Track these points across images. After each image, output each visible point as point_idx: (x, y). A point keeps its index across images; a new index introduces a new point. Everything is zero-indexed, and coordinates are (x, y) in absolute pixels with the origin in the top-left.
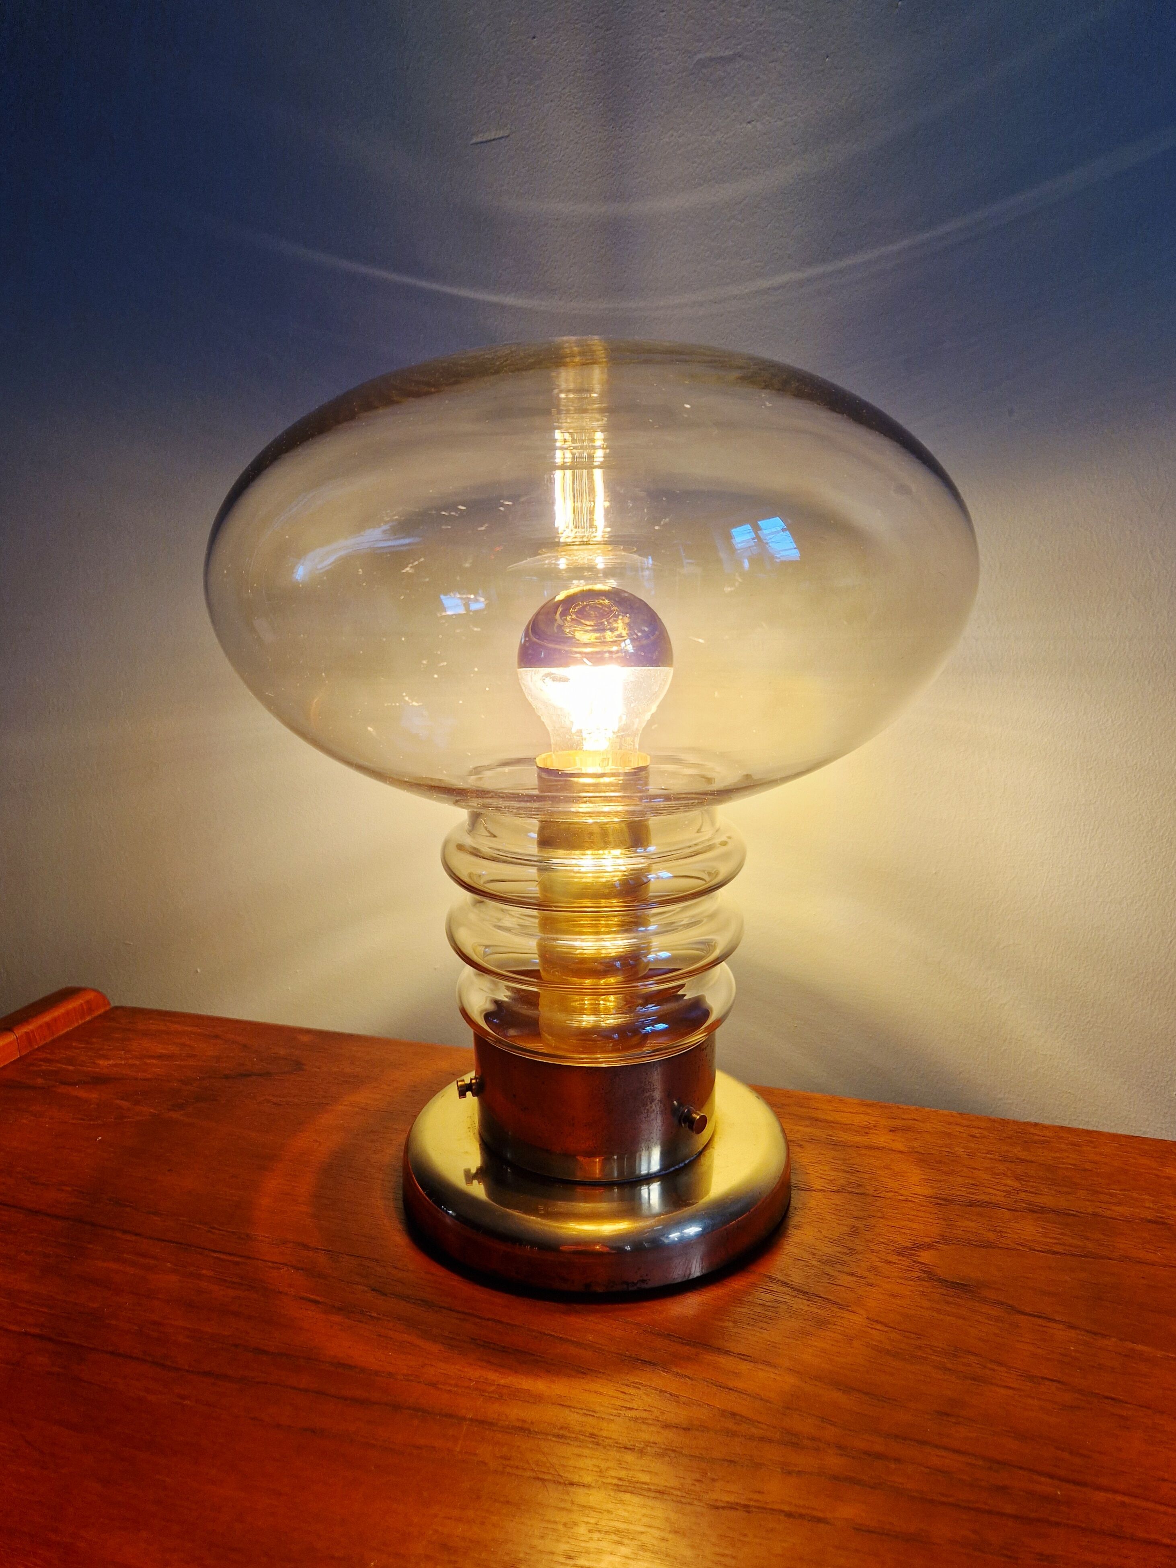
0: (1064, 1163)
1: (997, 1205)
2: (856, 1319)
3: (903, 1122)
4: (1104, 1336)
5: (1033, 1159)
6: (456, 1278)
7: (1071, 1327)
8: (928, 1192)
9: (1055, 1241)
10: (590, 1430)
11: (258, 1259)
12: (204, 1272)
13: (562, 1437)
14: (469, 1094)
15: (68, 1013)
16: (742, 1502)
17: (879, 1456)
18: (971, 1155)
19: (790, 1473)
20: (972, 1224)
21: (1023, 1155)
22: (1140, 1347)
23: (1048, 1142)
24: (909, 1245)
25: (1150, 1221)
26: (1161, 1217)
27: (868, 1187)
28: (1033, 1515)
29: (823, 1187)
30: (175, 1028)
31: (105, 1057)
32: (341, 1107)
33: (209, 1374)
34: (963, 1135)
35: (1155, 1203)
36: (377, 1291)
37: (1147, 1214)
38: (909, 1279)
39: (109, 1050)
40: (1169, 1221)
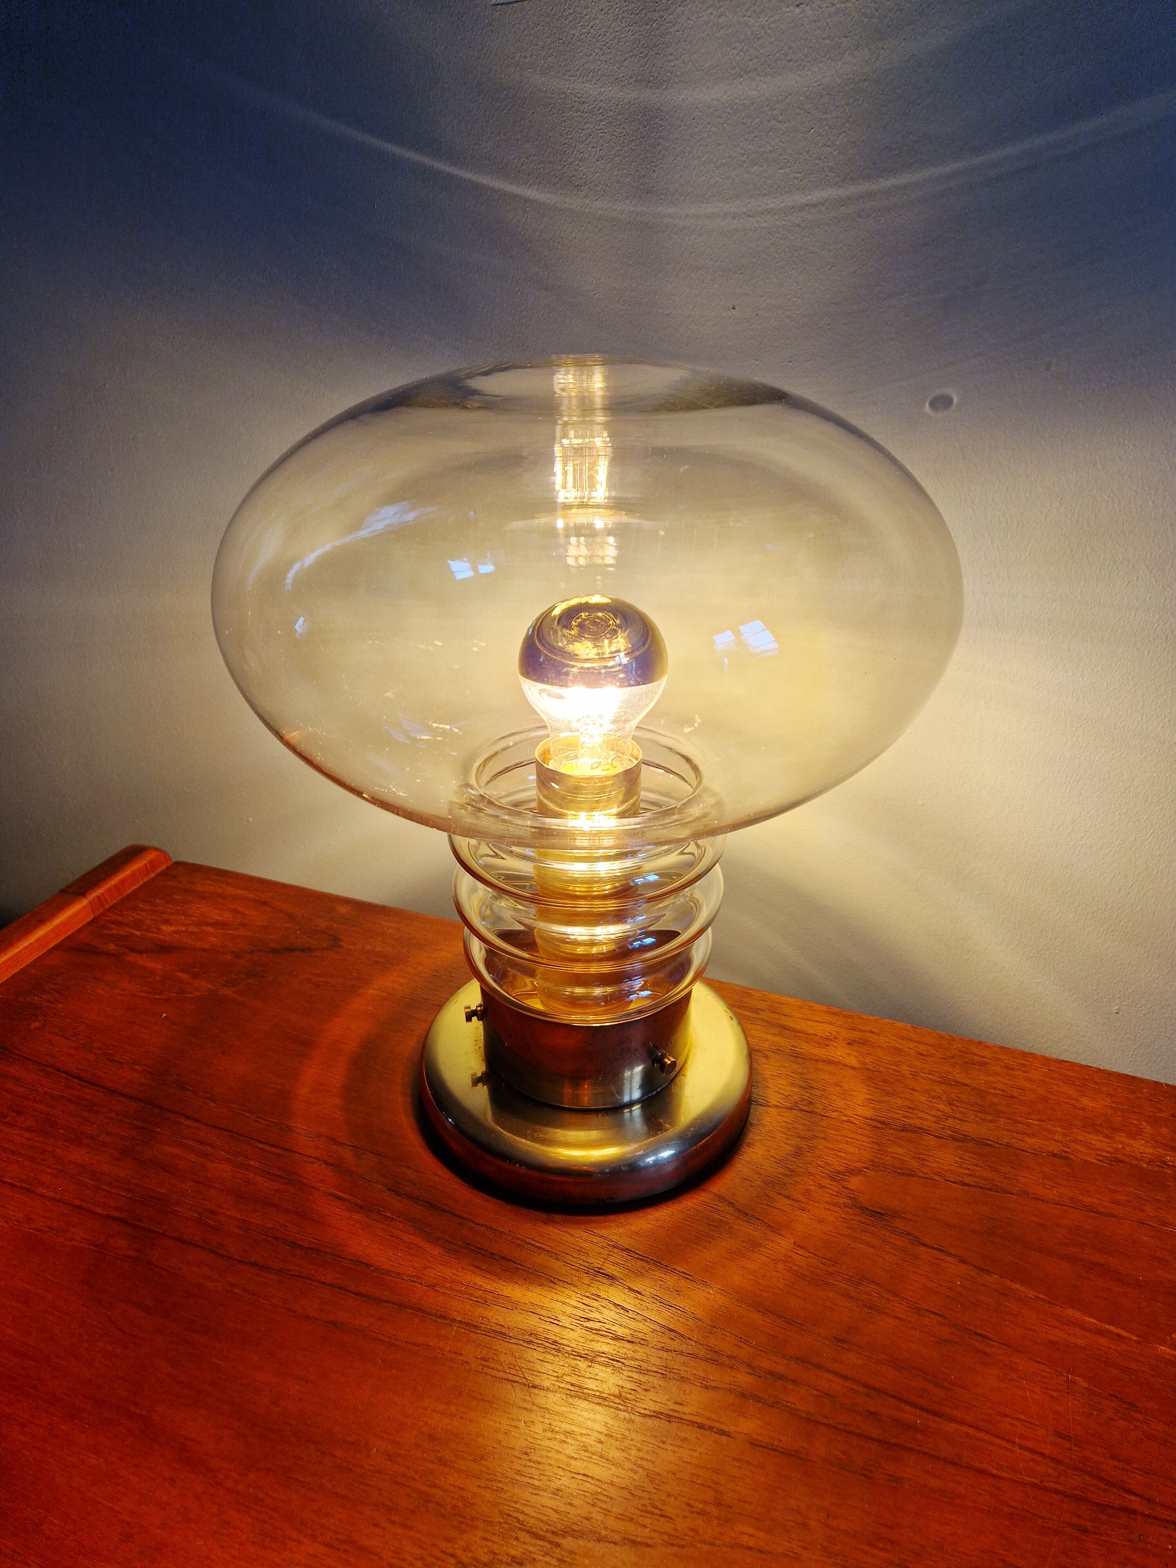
0: (994, 1088)
1: (927, 1132)
2: (783, 1244)
3: (862, 1034)
4: (988, 1272)
5: (968, 1082)
6: (458, 1180)
7: (963, 1261)
8: (869, 1113)
9: (967, 1172)
10: (554, 1338)
11: (296, 1152)
12: (252, 1162)
13: (530, 1342)
14: (474, 1019)
15: (133, 874)
16: (666, 1412)
17: (781, 1377)
18: (914, 1075)
19: (706, 1388)
20: (900, 1151)
21: (960, 1077)
22: (1017, 1286)
23: (986, 1064)
24: (842, 1169)
25: (1054, 1155)
26: (1066, 1152)
27: (818, 1105)
28: (893, 1441)
29: (779, 1102)
30: (230, 890)
31: (167, 922)
32: (371, 991)
33: (254, 1264)
34: (912, 1052)
35: (1065, 1135)
36: (392, 1191)
37: (1054, 1148)
38: (835, 1205)
39: (171, 914)
40: (1071, 1156)
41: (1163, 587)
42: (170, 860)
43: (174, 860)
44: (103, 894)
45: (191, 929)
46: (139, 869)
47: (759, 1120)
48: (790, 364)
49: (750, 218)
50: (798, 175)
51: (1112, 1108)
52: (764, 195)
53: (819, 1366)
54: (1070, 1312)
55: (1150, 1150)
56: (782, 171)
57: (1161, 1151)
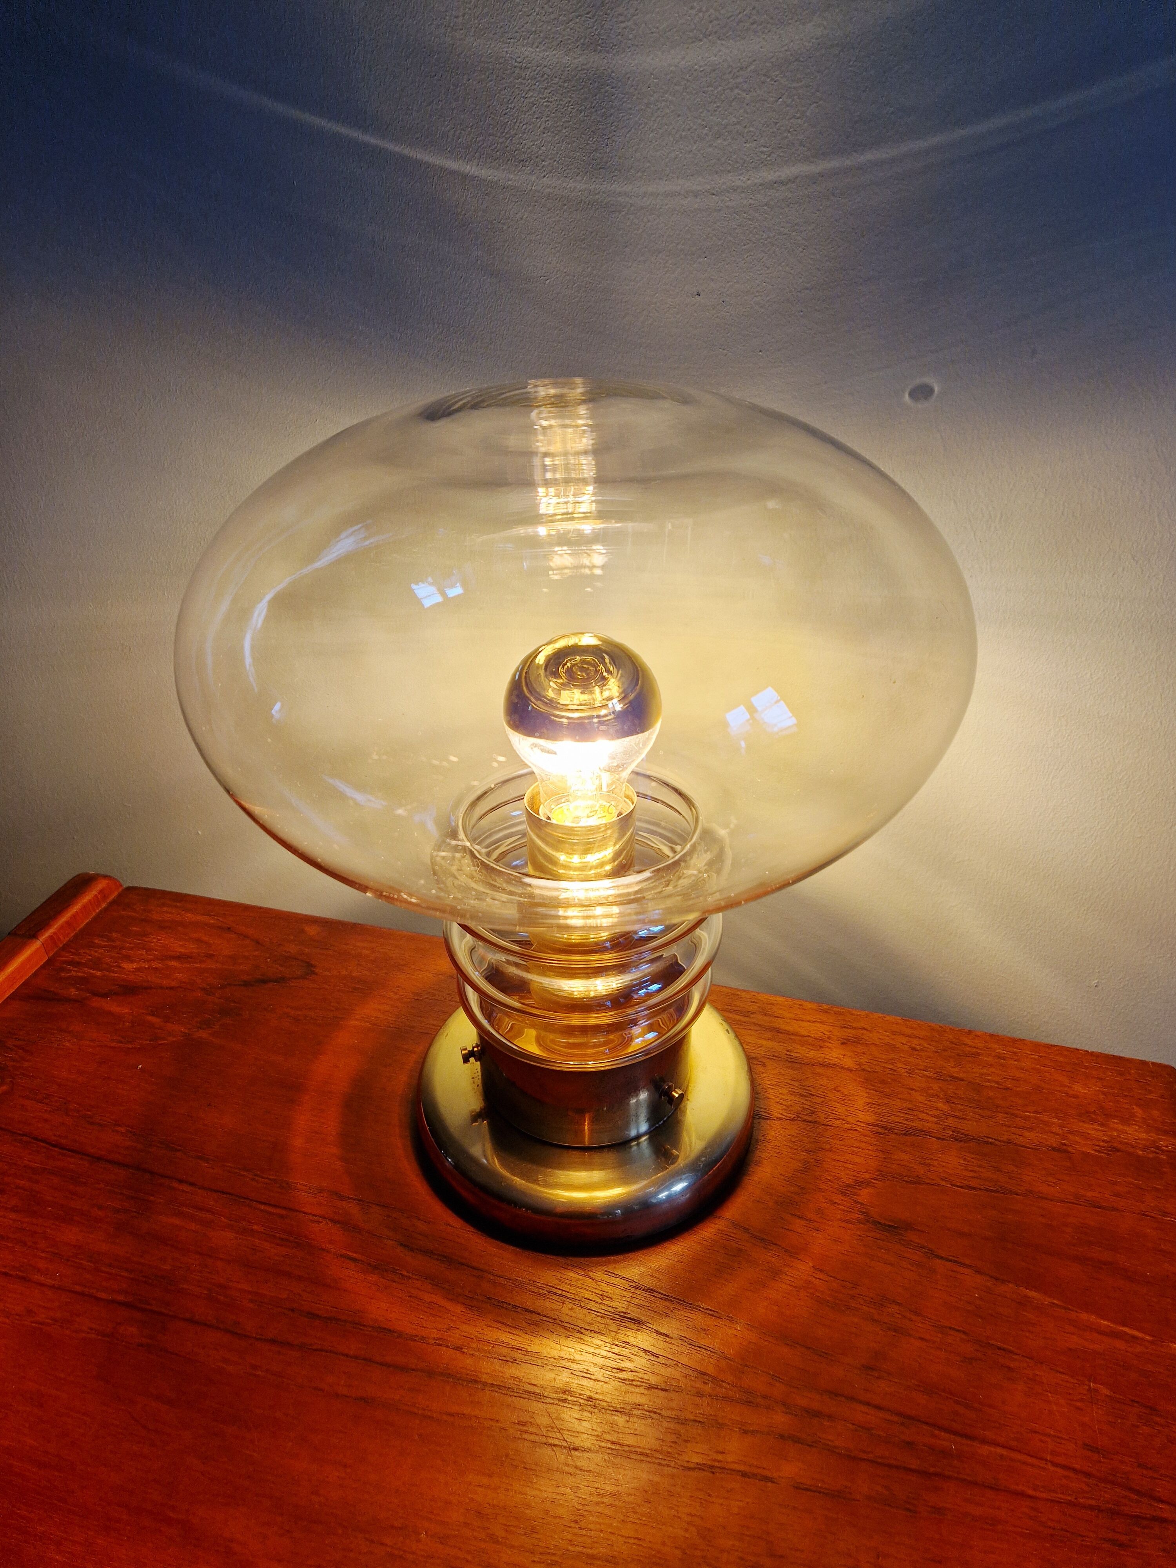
0: (989, 1081)
1: (929, 1134)
2: (802, 1269)
3: (854, 1032)
4: (1003, 1281)
5: (963, 1076)
6: (472, 1229)
7: (979, 1272)
8: (871, 1118)
9: (972, 1174)
10: (588, 1393)
11: (300, 1212)
12: (255, 1227)
13: (565, 1401)
14: (472, 1059)
15: (84, 907)
16: (709, 1463)
17: (818, 1414)
18: (910, 1072)
19: (746, 1432)
20: (905, 1157)
21: (955, 1071)
22: (1032, 1294)
23: (979, 1054)
24: (850, 1182)
25: (1054, 1149)
26: (1064, 1144)
27: (820, 1114)
28: (932, 1470)
29: (781, 1114)
30: (190, 917)
31: (128, 958)
32: (354, 1023)
33: (273, 1341)
34: (906, 1047)
35: (1061, 1126)
36: (405, 1246)
37: (1054, 1141)
38: (848, 1222)
39: (132, 949)
40: (1070, 1149)
41: (1149, 577)
42: (121, 886)
43: (125, 886)
44: (55, 933)
45: (155, 964)
46: (90, 901)
47: (764, 1136)
48: (760, 353)
49: (714, 196)
50: (765, 149)
51: (1103, 1093)
52: (729, 172)
53: (852, 1399)
54: (1084, 1316)
55: (1143, 1136)
56: (748, 145)
57: (1154, 1136)
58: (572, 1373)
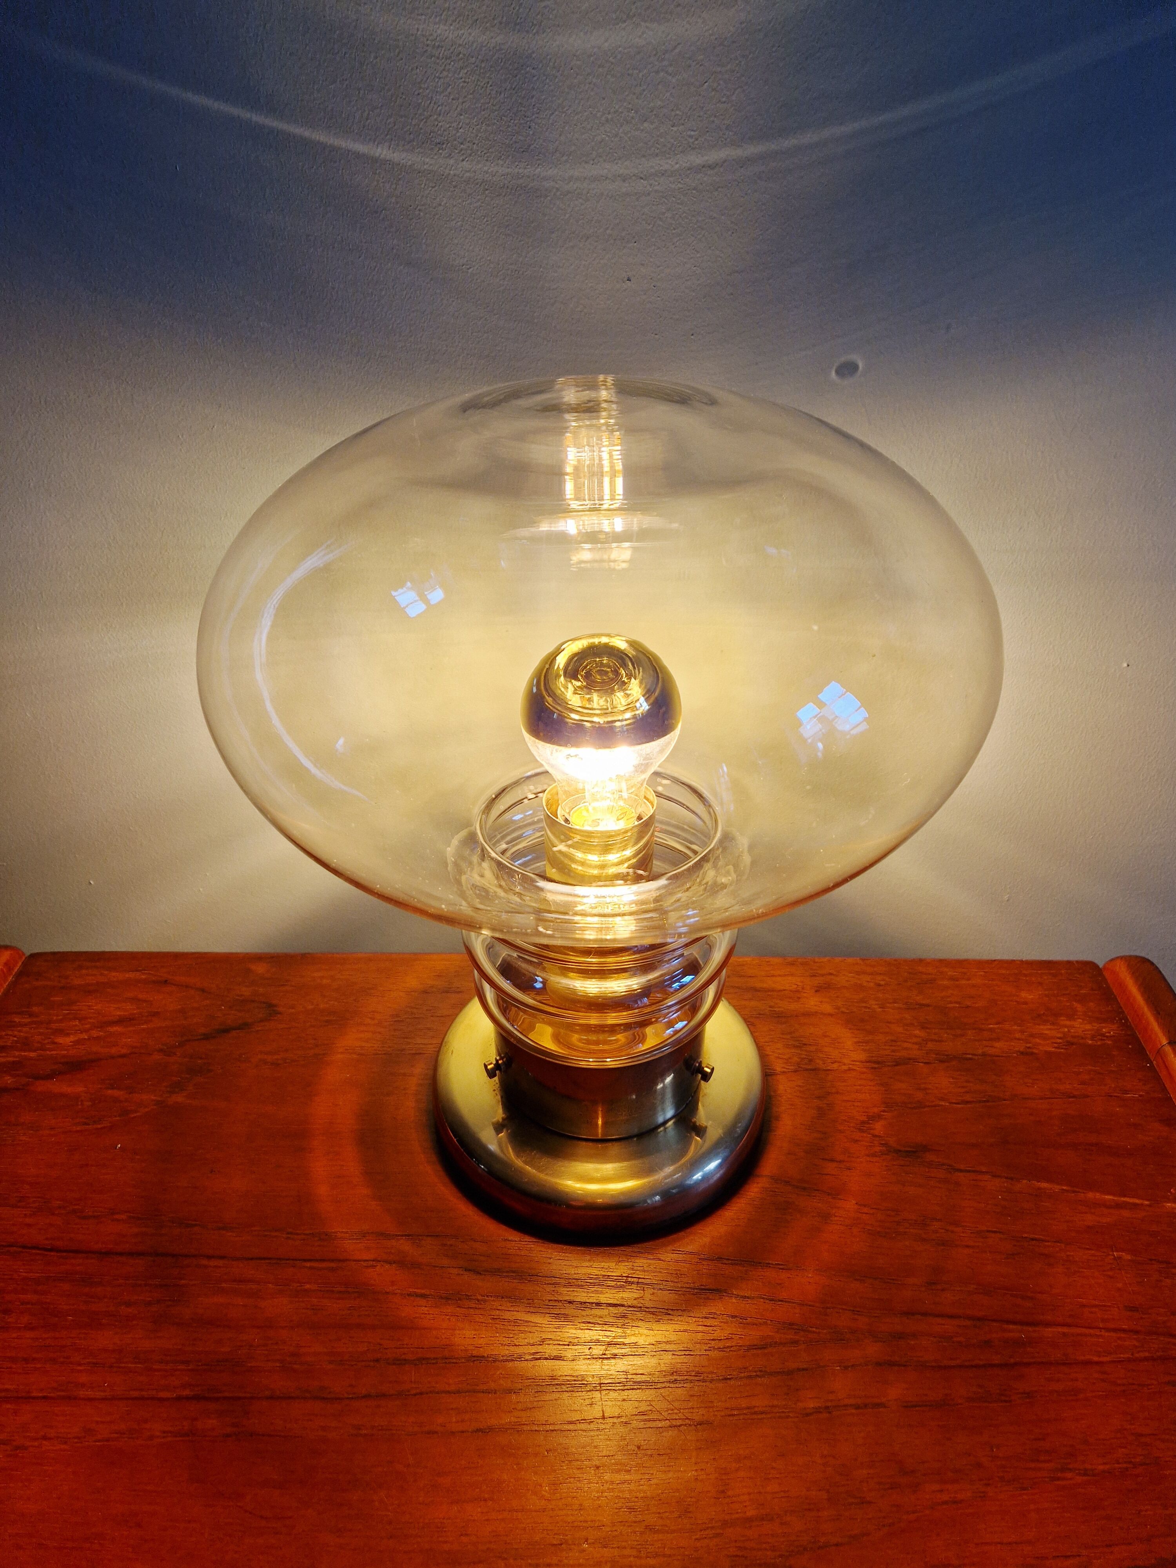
0: (951, 1002)
1: (915, 1060)
2: (848, 1208)
3: (824, 978)
4: (1018, 1179)
5: (927, 1002)
6: (527, 1238)
7: (995, 1176)
8: (863, 1056)
9: (963, 1090)
11: (350, 1261)
12: (308, 1286)
14: (498, 1072)
16: (824, 1405)
17: (902, 1336)
18: (882, 1007)
19: (846, 1368)
20: (903, 1085)
21: (919, 999)
22: (1044, 1185)
23: (934, 980)
24: (865, 1118)
25: (1022, 1053)
26: (1029, 1048)
27: (817, 1061)
28: (1012, 1361)
29: (784, 1068)
30: (115, 976)
31: (61, 1032)
32: (340, 1056)
33: (367, 1397)
34: (872, 985)
35: (1022, 1032)
36: (470, 1270)
37: (1021, 1047)
38: (874, 1155)
39: (61, 1021)
40: (1035, 1051)
42: (23, 954)
43: (28, 954)
45: (95, 1033)
47: (775, 1091)
48: (692, 337)
49: (642, 181)
50: (692, 133)
51: (1046, 996)
52: (657, 155)
53: (925, 1314)
54: (1090, 1195)
55: (1088, 1027)
56: (675, 129)
57: (1096, 1026)
58: (673, 1355)
